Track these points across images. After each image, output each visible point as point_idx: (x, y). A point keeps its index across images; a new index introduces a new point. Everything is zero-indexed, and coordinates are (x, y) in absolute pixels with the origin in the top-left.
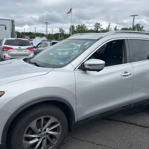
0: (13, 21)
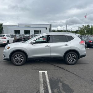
0: (51, 25)
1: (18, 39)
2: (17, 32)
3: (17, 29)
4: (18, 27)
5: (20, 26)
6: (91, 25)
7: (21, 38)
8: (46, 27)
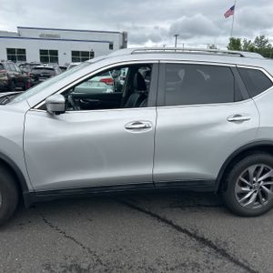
0: (124, 35)
1: (14, 79)
2: (16, 55)
3: (16, 45)
4: (19, 37)
5: (24, 34)
6: (245, 41)
7: (25, 75)
8: (111, 40)
